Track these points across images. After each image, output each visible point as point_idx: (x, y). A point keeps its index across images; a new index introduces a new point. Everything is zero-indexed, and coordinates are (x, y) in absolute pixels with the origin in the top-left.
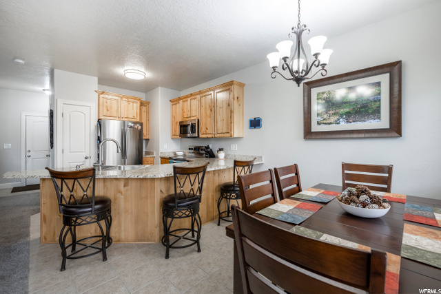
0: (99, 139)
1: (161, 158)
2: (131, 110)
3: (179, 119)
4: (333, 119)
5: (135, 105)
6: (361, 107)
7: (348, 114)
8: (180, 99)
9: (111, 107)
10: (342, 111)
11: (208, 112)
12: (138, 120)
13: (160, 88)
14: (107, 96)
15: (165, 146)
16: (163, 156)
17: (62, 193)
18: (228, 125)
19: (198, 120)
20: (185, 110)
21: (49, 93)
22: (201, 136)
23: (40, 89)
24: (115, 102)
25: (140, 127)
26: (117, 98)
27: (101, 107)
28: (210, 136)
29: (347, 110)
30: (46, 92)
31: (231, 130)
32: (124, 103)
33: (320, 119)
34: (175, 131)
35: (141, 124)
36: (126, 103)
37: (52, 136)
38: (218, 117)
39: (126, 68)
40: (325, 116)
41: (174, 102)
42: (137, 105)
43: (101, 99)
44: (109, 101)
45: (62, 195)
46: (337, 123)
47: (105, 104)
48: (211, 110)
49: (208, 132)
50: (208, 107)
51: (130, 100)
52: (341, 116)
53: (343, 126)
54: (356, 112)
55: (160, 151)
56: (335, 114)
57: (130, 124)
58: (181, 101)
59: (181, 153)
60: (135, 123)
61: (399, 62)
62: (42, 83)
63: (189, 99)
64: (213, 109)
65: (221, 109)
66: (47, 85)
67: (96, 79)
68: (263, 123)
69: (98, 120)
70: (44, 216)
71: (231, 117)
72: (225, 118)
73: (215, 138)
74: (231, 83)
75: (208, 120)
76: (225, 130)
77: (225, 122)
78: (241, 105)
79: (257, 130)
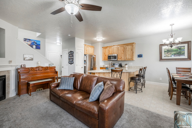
0: (85, 61)
1: (100, 67)
2: (92, 51)
3: (107, 54)
4: (170, 55)
5: (93, 49)
6: (179, 52)
7: (175, 54)
9: (87, 50)
10: (172, 53)
11: (122, 52)
13: (100, 43)
15: (101, 64)
19: (117, 55)
20: (110, 51)
22: (118, 60)
25: (95, 57)
28: (122, 60)
29: (174, 53)
31: (133, 58)
33: (165, 55)
34: (105, 58)
38: (127, 54)
40: (167, 54)
41: (104, 48)
46: (171, 56)
48: (124, 51)
49: (122, 58)
50: (122, 50)
51: (91, 47)
52: (172, 54)
53: (173, 57)
54: (177, 54)
56: (170, 54)
58: (108, 48)
61: (191, 41)
63: (112, 47)
65: (128, 51)
67: (84, 40)
68: (143, 56)
69: (85, 55)
71: (133, 54)
72: (130, 54)
73: (125, 61)
74: (133, 43)
75: (122, 55)
76: (130, 58)
77: (130, 55)
78: (135, 50)
79: (141, 58)
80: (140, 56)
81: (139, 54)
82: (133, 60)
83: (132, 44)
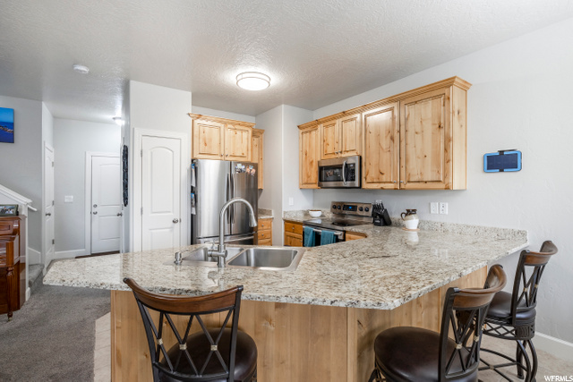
0: (193, 190)
1: (286, 221)
2: (238, 143)
3: (317, 156)
5: (245, 134)
8: (318, 122)
9: (211, 140)
11: (385, 142)
12: (249, 160)
13: (283, 106)
14: (204, 122)
15: (291, 202)
16: (288, 218)
17: (161, 342)
18: (438, 166)
19: (361, 158)
20: (330, 141)
21: (121, 123)
22: (365, 186)
23: (109, 117)
24: (215, 131)
25: (254, 171)
26: (219, 124)
27: (196, 139)
28: (387, 186)
30: (117, 121)
31: (446, 176)
32: (229, 133)
34: (309, 177)
35: (256, 166)
36: (232, 132)
37: (126, 186)
38: (411, 150)
39: (240, 70)
41: (306, 128)
42: (247, 135)
43: (196, 125)
44: (207, 129)
45: (159, 347)
47: (202, 134)
48: (392, 139)
49: (384, 178)
50: (383, 134)
51: (237, 127)
55: (284, 210)
57: (239, 166)
58: (320, 127)
59: (318, 214)
60: (247, 164)
62: (111, 108)
63: (338, 122)
64: (396, 136)
65: (419, 136)
66: (119, 111)
67: (189, 94)
68: (525, 161)
69: (192, 161)
70: (118, 352)
71: (446, 150)
72: (429, 153)
73: (399, 191)
74: (449, 83)
75: (386, 157)
76: (429, 176)
77: (429, 159)
78: (464, 126)
79: (507, 176)
80: (502, 162)
81: (494, 151)
82: (447, 188)
83: (440, 90)
